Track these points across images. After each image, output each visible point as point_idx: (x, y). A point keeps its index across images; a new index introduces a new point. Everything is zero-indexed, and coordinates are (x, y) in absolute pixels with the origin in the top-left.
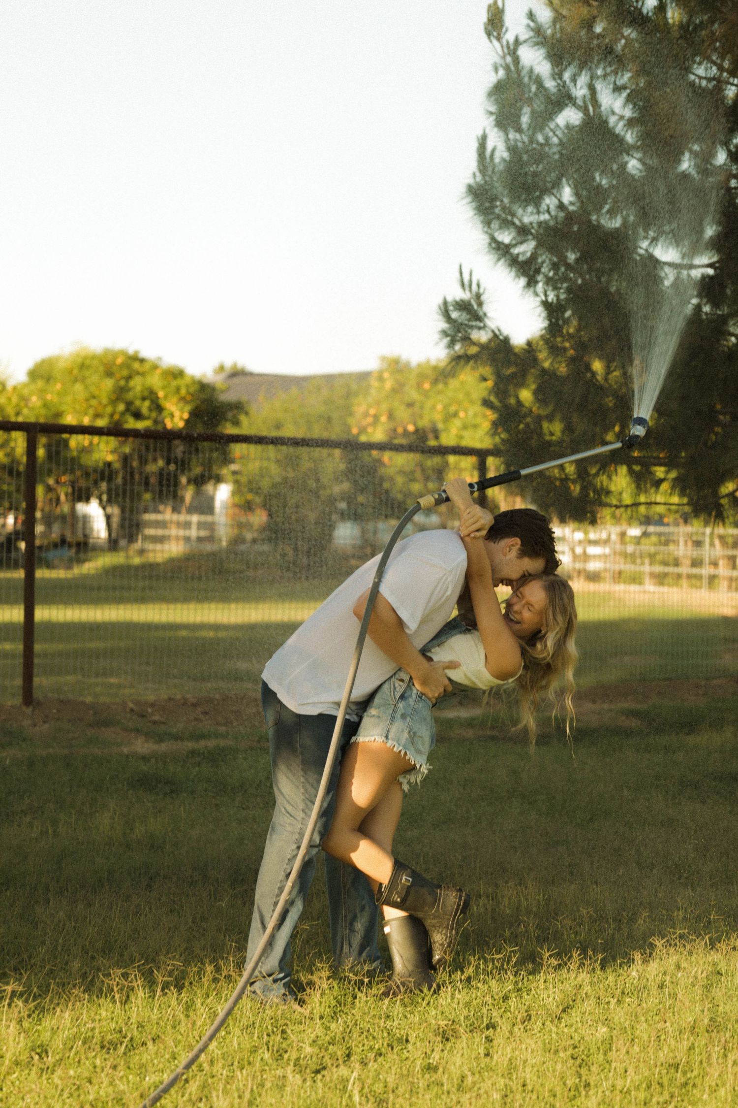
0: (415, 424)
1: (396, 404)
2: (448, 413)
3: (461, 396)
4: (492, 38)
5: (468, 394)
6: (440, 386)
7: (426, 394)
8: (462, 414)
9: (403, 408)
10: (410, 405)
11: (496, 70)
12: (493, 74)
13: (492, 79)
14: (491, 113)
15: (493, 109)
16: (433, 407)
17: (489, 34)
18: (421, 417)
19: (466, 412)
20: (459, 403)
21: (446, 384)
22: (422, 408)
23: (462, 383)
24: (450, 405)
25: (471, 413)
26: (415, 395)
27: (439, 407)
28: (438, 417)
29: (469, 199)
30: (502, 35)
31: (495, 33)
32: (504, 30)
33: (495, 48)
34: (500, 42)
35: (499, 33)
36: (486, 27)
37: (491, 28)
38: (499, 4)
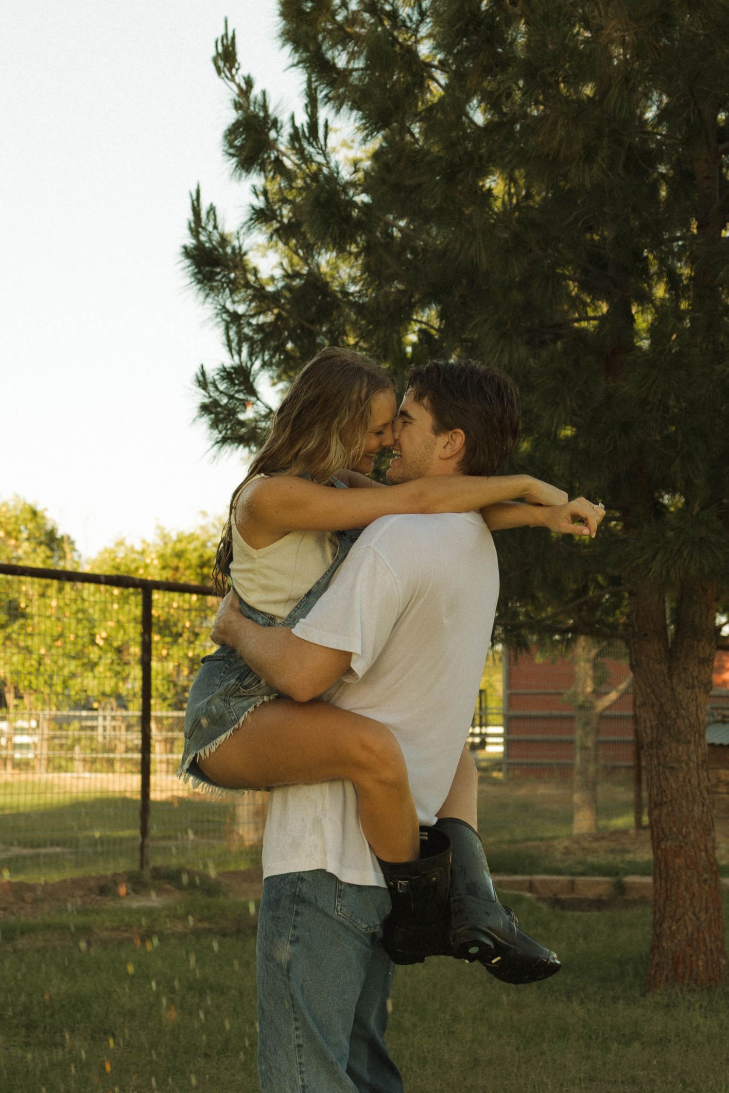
4: (223, 75)
11: (235, 107)
12: (234, 112)
13: (232, 116)
14: (230, 155)
15: (232, 150)
17: (219, 71)
29: (188, 262)
30: (234, 71)
31: (226, 70)
32: (237, 66)
33: (228, 85)
34: (233, 79)
35: (230, 70)
36: (215, 61)
37: (221, 64)
38: (230, 35)
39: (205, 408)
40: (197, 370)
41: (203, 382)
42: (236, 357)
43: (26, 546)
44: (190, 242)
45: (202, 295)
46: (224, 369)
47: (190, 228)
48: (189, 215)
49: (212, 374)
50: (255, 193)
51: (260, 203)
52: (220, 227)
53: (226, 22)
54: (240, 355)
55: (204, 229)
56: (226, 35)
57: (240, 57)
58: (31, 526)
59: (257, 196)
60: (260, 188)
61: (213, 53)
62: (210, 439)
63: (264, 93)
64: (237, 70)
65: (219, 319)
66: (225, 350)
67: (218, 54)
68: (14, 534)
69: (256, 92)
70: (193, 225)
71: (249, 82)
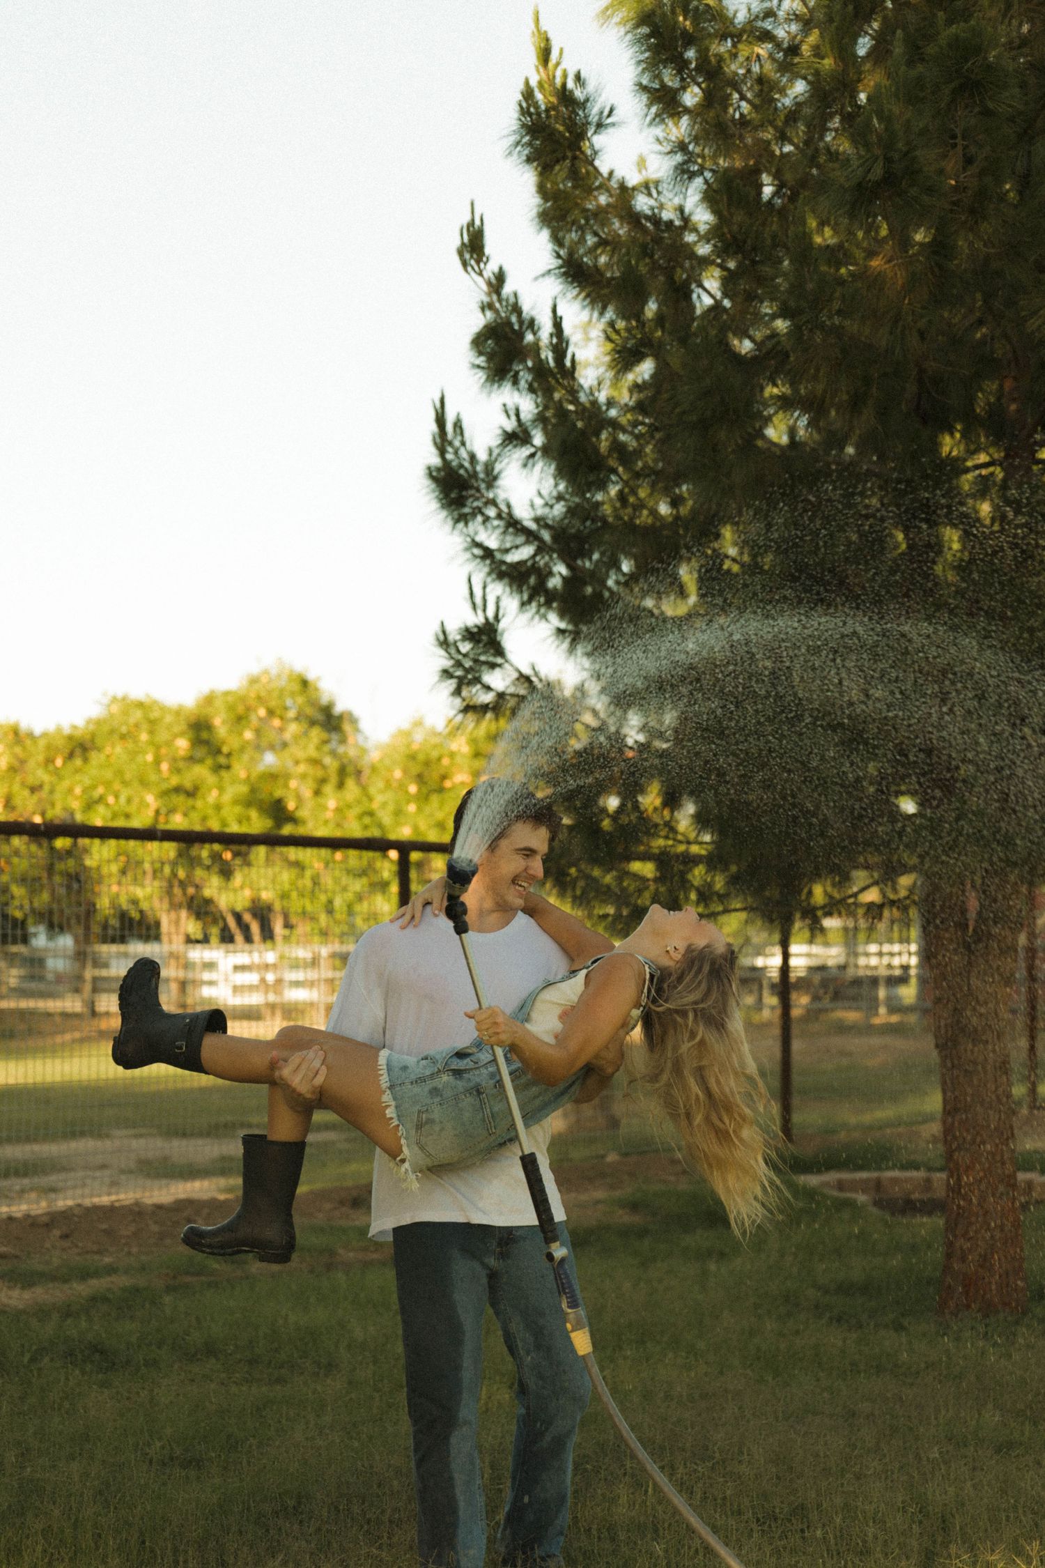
0: (43, 814)
1: (16, 787)
2: (91, 798)
3: (108, 775)
4: (469, 269)
5: (119, 773)
6: (78, 762)
7: (57, 773)
8: (111, 800)
9: (26, 793)
10: (33, 790)
11: (483, 309)
12: (480, 315)
13: (478, 321)
14: (478, 367)
15: (481, 361)
16: (70, 791)
17: (465, 264)
18: (53, 805)
19: (117, 797)
20: (108, 784)
21: (86, 760)
22: (52, 792)
23: (108, 756)
24: (94, 787)
25: (123, 799)
26: (43, 776)
27: (78, 791)
28: (76, 805)
29: (432, 486)
30: (482, 265)
31: (473, 262)
32: (485, 259)
33: (475, 282)
34: (481, 274)
35: (478, 262)
36: (460, 253)
37: (467, 256)
38: (477, 222)
39: (446, 674)
40: (437, 628)
41: (444, 642)
42: (480, 612)
43: (293, 728)
44: (436, 461)
45: (450, 522)
46: (467, 630)
47: (435, 443)
48: (434, 427)
49: (454, 636)
50: (506, 412)
51: (510, 425)
52: (468, 444)
53: (472, 204)
54: (484, 610)
55: (450, 443)
56: (473, 220)
57: (488, 250)
58: (300, 700)
59: (508, 416)
60: (511, 406)
61: (458, 243)
62: (452, 707)
63: (516, 295)
64: (485, 264)
65: (468, 555)
66: (468, 606)
67: (463, 244)
68: (278, 712)
69: (507, 289)
70: (438, 440)
71: (500, 278)
